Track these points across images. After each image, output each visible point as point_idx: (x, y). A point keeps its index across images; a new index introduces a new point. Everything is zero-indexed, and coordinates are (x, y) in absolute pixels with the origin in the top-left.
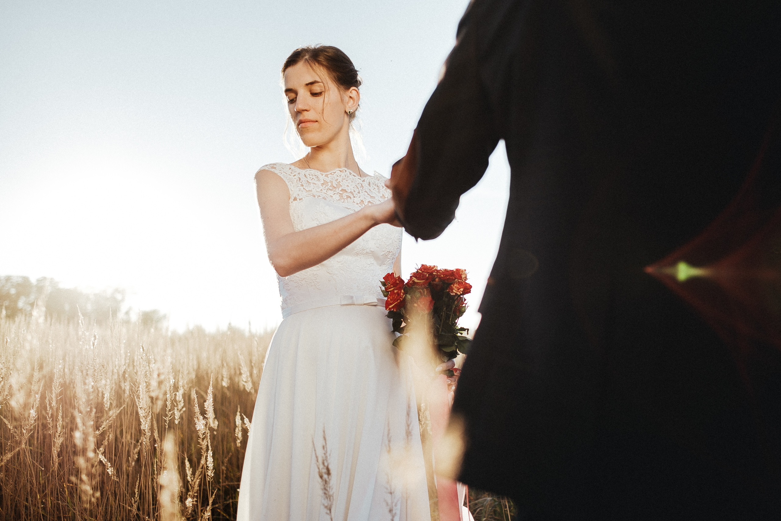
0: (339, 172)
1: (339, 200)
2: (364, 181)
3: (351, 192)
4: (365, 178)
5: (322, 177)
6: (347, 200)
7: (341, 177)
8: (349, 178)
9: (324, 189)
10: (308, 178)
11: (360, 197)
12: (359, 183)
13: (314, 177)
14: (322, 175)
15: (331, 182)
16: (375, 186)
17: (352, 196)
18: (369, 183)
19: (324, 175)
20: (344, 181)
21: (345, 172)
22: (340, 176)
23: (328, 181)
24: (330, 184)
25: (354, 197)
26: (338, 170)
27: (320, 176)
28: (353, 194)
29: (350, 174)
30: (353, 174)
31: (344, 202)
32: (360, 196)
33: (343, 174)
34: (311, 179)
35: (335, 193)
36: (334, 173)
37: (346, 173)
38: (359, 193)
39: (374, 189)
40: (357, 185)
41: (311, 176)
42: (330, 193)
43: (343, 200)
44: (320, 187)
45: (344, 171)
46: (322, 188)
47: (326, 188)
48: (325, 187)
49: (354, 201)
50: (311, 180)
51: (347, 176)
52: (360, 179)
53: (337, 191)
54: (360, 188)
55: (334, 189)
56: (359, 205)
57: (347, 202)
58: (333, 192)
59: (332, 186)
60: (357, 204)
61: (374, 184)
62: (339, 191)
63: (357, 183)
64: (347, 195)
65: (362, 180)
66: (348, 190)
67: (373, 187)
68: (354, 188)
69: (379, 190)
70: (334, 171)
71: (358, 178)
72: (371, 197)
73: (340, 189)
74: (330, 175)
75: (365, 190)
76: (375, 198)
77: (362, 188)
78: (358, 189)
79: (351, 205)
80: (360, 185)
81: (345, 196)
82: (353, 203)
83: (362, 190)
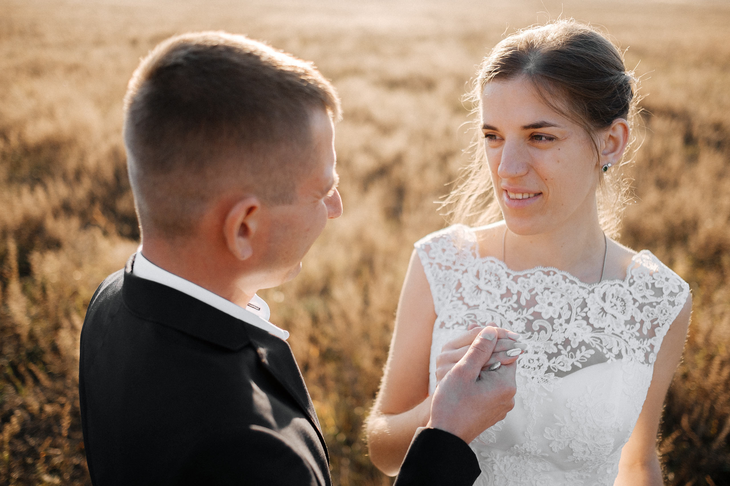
0: (542, 274)
1: (523, 333)
2: (593, 291)
3: (551, 320)
4: (597, 286)
5: (506, 282)
6: (539, 334)
7: (544, 284)
8: (558, 287)
9: (503, 306)
10: (482, 279)
11: (564, 332)
12: (578, 298)
13: (493, 278)
14: (508, 277)
15: (519, 294)
16: (617, 300)
17: (549, 328)
18: (605, 294)
19: (511, 277)
20: (546, 291)
21: (554, 275)
22: (542, 281)
23: (514, 291)
25: (553, 330)
26: (540, 271)
27: (504, 277)
28: (552, 324)
29: (565, 278)
30: (571, 278)
31: (530, 337)
32: (566, 329)
33: (548, 279)
34: (487, 281)
35: (519, 316)
36: (532, 274)
37: (554, 277)
38: (568, 321)
39: (612, 307)
40: (572, 303)
41: (488, 276)
42: (512, 315)
43: (529, 334)
44: (497, 301)
45: (552, 273)
46: (499, 302)
47: (508, 304)
48: (506, 302)
49: (552, 338)
50: (487, 283)
52: (584, 288)
54: (577, 308)
55: (519, 308)
56: (560, 347)
57: (538, 337)
58: (517, 315)
59: (518, 302)
60: (556, 345)
61: (614, 297)
62: (527, 314)
63: (575, 297)
64: (541, 324)
65: (589, 290)
66: (547, 313)
67: (611, 302)
68: (562, 308)
69: (624, 308)
70: (532, 271)
71: (581, 287)
72: (594, 329)
73: (531, 311)
74: (522, 279)
75: (586, 313)
76: (603, 332)
77: (582, 310)
78: (570, 312)
79: (542, 346)
80: (580, 301)
81: (536, 325)
82: (549, 341)
83: (577, 315)
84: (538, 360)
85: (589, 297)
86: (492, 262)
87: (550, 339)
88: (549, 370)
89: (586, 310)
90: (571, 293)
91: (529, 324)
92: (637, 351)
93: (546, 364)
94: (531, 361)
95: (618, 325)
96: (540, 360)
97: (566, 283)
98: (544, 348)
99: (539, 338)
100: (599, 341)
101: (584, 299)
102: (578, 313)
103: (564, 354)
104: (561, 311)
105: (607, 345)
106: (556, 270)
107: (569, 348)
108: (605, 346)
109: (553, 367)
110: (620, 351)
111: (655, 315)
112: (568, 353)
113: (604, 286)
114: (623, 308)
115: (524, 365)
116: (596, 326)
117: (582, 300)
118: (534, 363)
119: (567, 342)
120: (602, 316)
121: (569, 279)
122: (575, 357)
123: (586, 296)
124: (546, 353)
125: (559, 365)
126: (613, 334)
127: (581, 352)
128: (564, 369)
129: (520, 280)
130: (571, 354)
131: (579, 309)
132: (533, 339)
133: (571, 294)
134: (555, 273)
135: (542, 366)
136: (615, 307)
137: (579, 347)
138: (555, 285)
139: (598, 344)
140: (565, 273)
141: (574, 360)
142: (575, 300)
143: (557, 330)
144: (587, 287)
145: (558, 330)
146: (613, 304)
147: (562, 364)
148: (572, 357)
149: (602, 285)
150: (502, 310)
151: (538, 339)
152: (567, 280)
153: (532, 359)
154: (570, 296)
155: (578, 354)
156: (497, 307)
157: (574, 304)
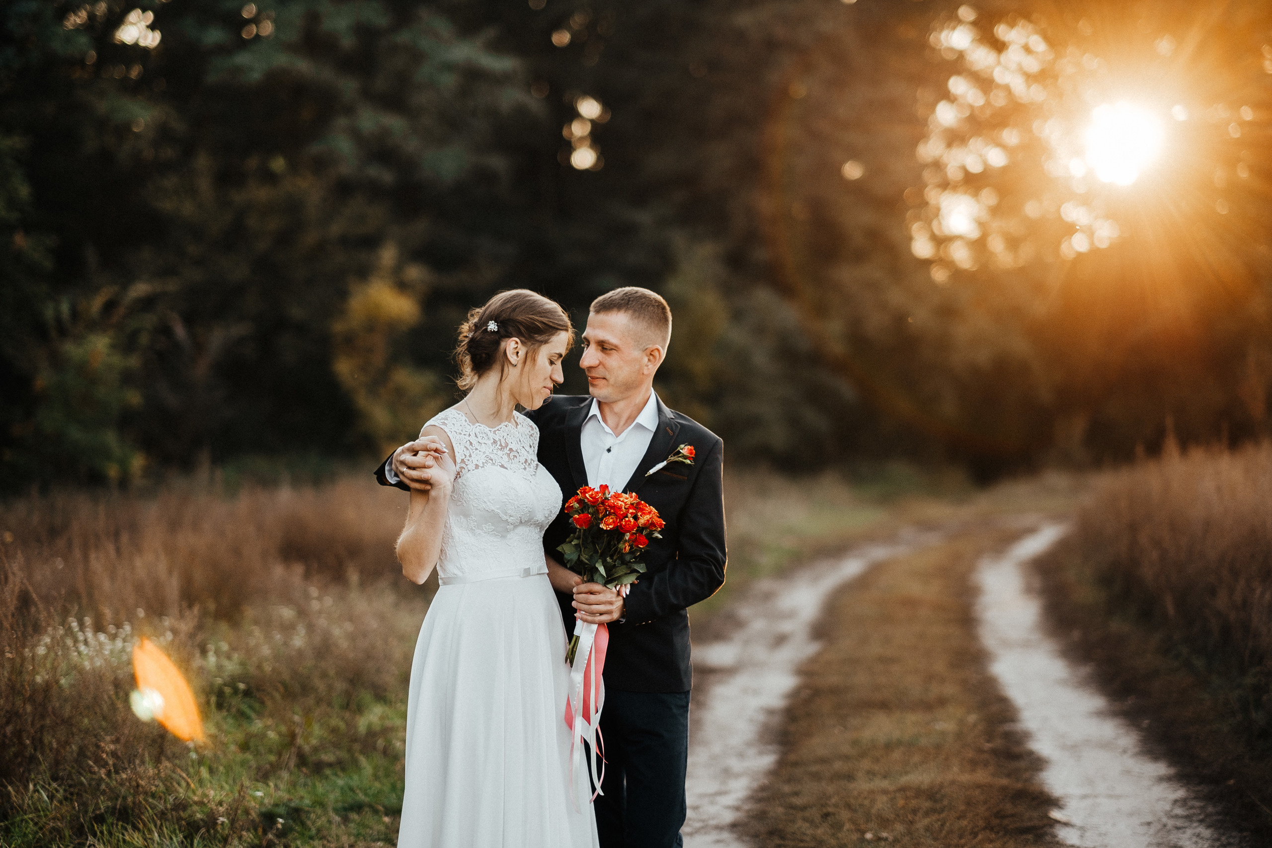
1: (508, 461)
5: (491, 435)
6: (515, 460)
7: (506, 432)
9: (495, 449)
10: (479, 437)
13: (484, 435)
17: (518, 456)
20: (508, 436)
23: (497, 440)
24: (499, 443)
28: (518, 453)
35: (503, 453)
36: (501, 428)
38: (520, 449)
41: (481, 435)
42: (500, 453)
46: (492, 448)
47: (496, 447)
49: (520, 461)
50: (482, 439)
55: (502, 448)
56: (524, 464)
59: (501, 445)
60: (522, 464)
62: (507, 451)
70: (500, 426)
73: (508, 449)
74: (497, 431)
86: (479, 426)
91: (509, 455)
107: (527, 464)
119: (526, 461)
129: (497, 432)
150: (495, 451)
156: (493, 451)
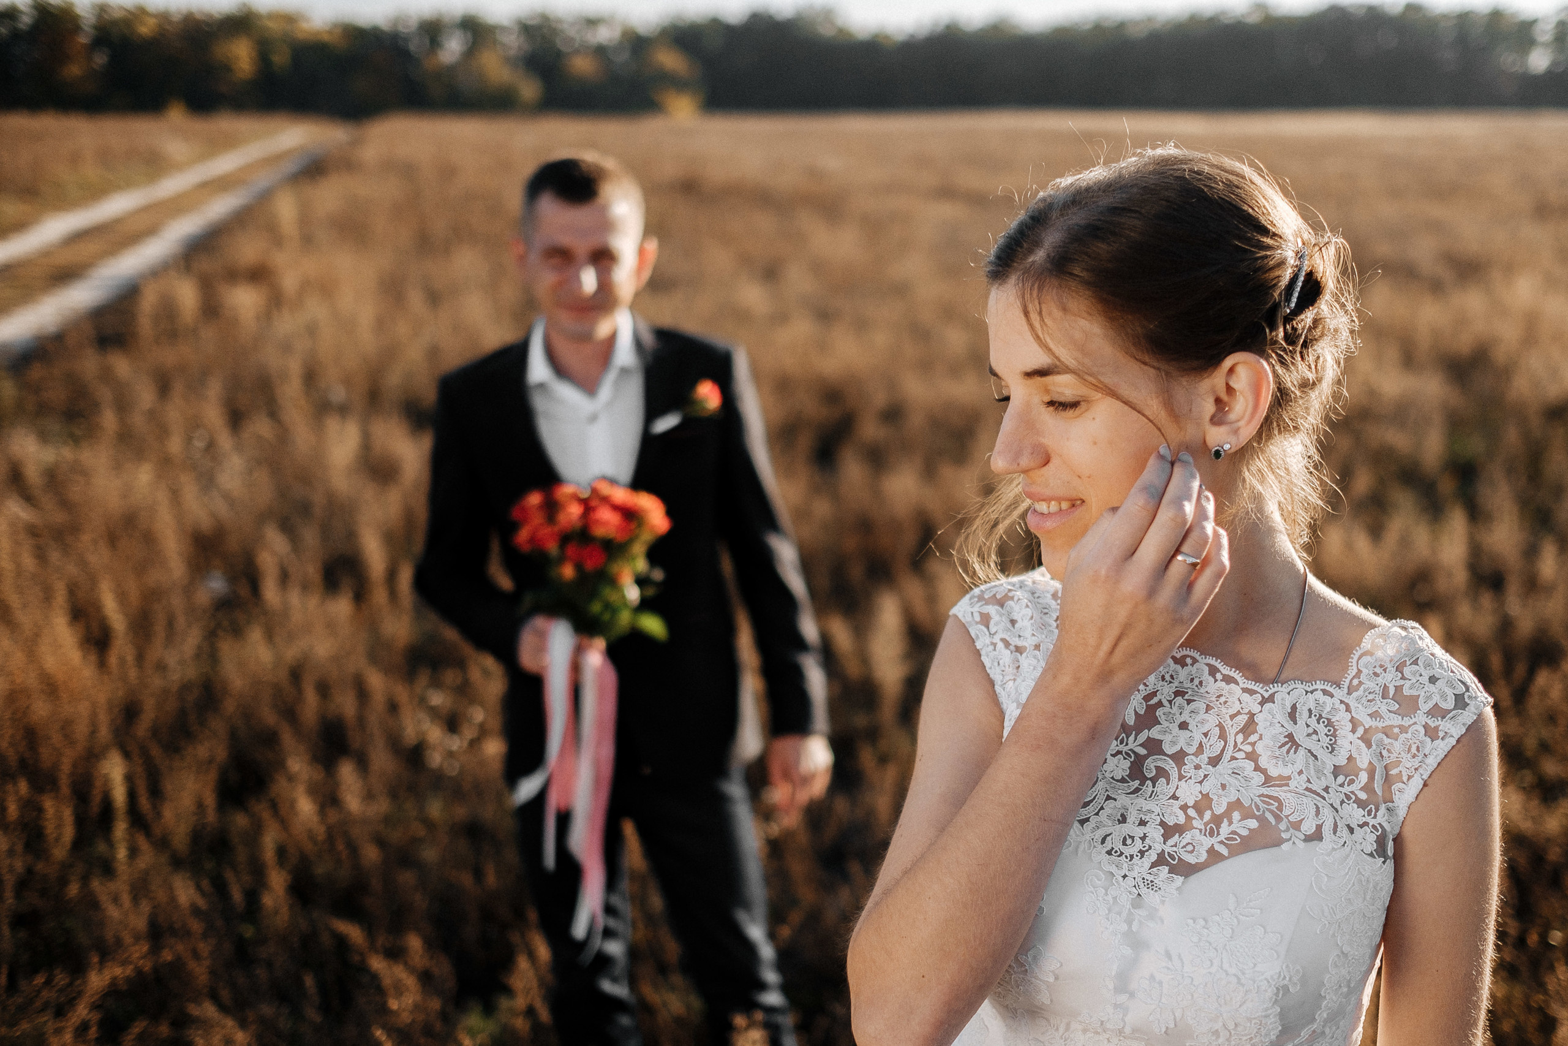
1: (1123, 780)
2: (1271, 699)
3: (1180, 757)
4: (1280, 689)
6: (1154, 786)
7: (1175, 684)
8: (1202, 690)
11: (1201, 782)
12: (1239, 713)
16: (1318, 721)
17: (1174, 773)
18: (1294, 707)
20: (1179, 699)
21: (1192, 665)
22: (1171, 677)
25: (1181, 778)
28: (1181, 765)
29: (1213, 671)
30: (1226, 670)
31: (1137, 790)
32: (1206, 776)
33: (1183, 673)
35: (1121, 747)
37: (1194, 670)
38: (1214, 761)
39: (1309, 735)
40: (1228, 723)
43: (1136, 784)
45: (1189, 660)
49: (1177, 794)
51: (1196, 681)
52: (1252, 692)
53: (1131, 746)
54: (1237, 733)
56: (1192, 812)
57: (1153, 792)
58: (1117, 746)
60: (1184, 808)
61: (1313, 716)
62: (1134, 744)
63: (1232, 711)
64: (1159, 764)
65: (1263, 697)
66: (1174, 743)
67: (1308, 726)
68: (1206, 735)
69: (1334, 740)
71: (1245, 690)
72: (1268, 780)
73: (1143, 736)
75: (1253, 744)
76: (1287, 785)
77: (1246, 738)
78: (1223, 743)
79: (1157, 810)
80: (1242, 719)
81: (1150, 766)
82: (1171, 801)
83: (1237, 749)
84: (1143, 838)
85: (1261, 711)
87: (1174, 797)
88: (1160, 860)
89: (1253, 738)
90: (1225, 702)
91: (1137, 765)
92: (1357, 829)
93: (1158, 847)
94: (1129, 841)
95: (1319, 772)
96: (1147, 840)
97: (1216, 681)
98: (1160, 814)
99: (1154, 794)
100: (1276, 804)
101: (1252, 716)
102: (1239, 746)
103: (1196, 828)
104: (1204, 740)
105: (1291, 814)
106: (1196, 655)
107: (1208, 815)
108: (1287, 817)
109: (1172, 853)
110: (1319, 827)
111: (1396, 755)
112: (1206, 824)
113: (1292, 690)
114: (1331, 740)
115: (1113, 848)
116: (1273, 772)
117: (1246, 717)
118: (1133, 845)
119: (1203, 804)
120: (1288, 752)
121: (1222, 674)
122: (1218, 834)
123: (1256, 708)
124: (1163, 824)
125: (1185, 849)
126: (1307, 789)
127: (1230, 823)
128: (1191, 859)
130: (1211, 828)
131: (1240, 737)
132: (1141, 794)
133: (1226, 706)
134: (1195, 661)
135: (1147, 851)
136: (1314, 737)
137: (1228, 814)
138: (1197, 686)
139: (1271, 812)
140: (1212, 661)
141: (1214, 840)
142: (1232, 717)
143: (1189, 776)
144: (1259, 690)
145: (1190, 778)
146: (1310, 730)
147: (1190, 848)
148: (1211, 834)
149: (1290, 688)
151: (1150, 797)
152: (1219, 676)
153: (1130, 837)
154: (1224, 710)
155: (1225, 829)
157: (1232, 725)
